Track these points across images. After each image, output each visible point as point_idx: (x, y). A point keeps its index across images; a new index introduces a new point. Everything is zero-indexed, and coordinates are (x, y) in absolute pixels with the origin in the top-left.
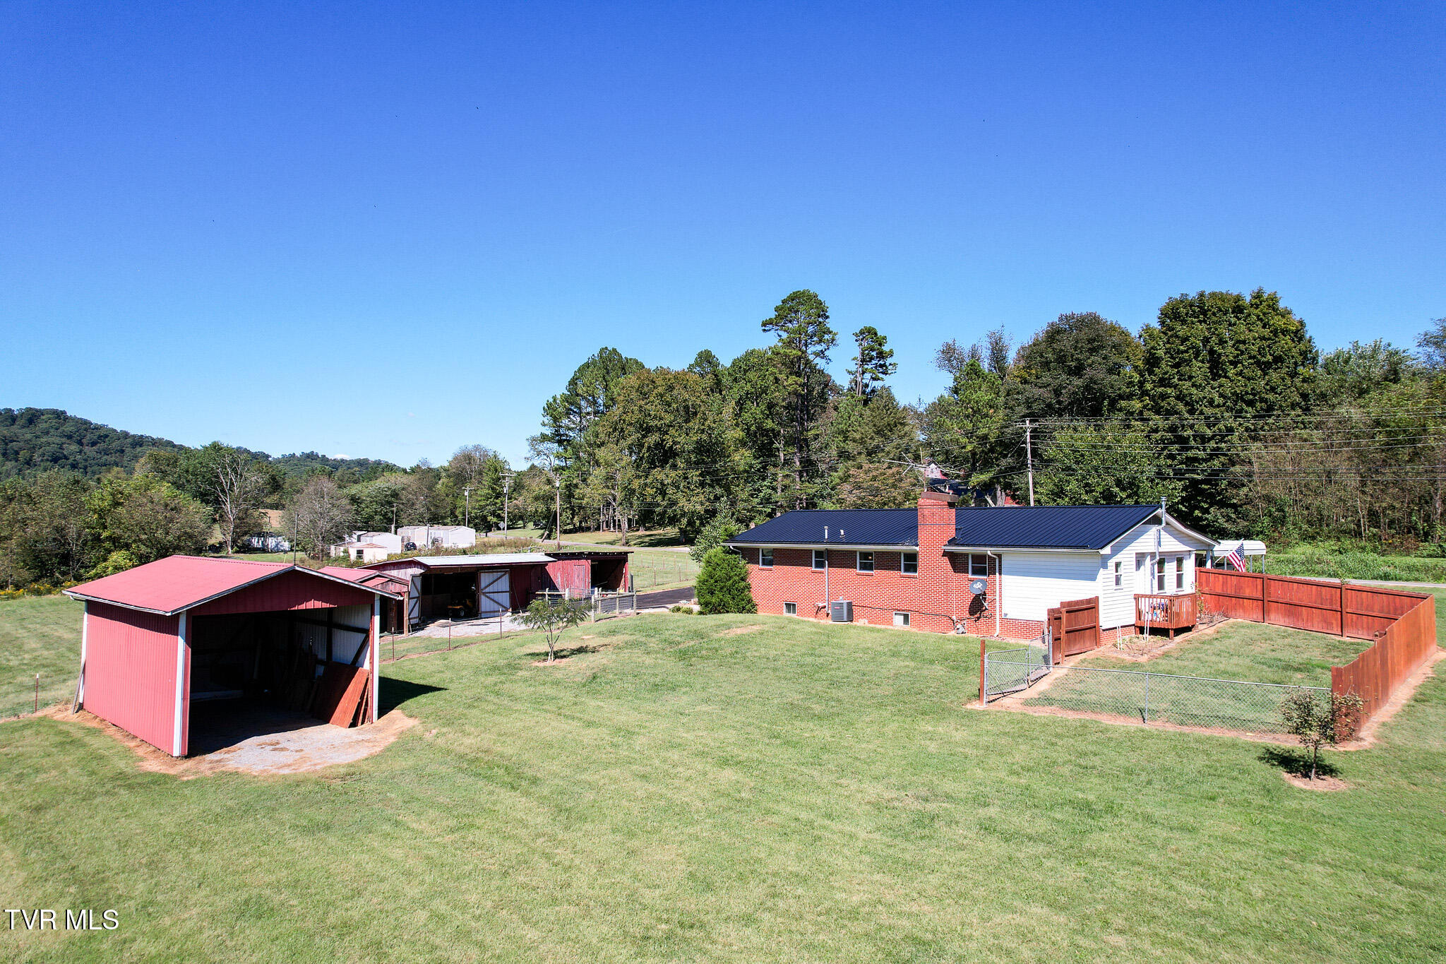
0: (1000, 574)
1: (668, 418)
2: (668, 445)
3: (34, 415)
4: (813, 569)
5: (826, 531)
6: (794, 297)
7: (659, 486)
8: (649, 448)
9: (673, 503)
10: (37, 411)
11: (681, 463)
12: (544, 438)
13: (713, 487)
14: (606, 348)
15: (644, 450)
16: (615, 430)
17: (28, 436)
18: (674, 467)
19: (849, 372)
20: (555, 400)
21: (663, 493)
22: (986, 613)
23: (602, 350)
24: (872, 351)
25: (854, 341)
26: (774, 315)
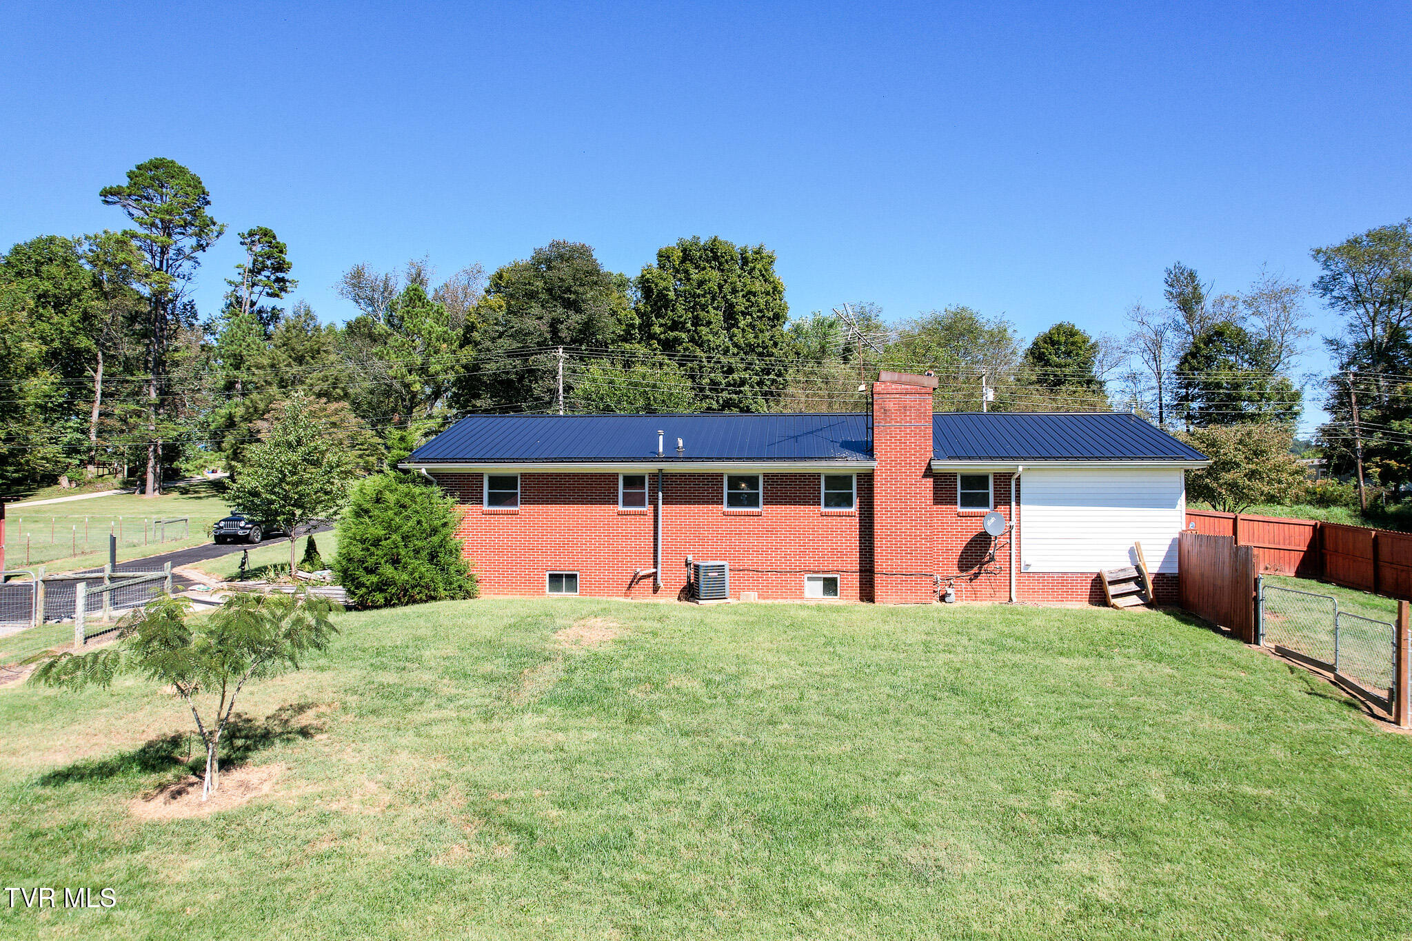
0: (1018, 503)
4: (621, 508)
5: (661, 438)
6: (157, 165)
19: (230, 283)
22: (991, 567)
24: (268, 258)
25: (242, 243)
26: (125, 182)
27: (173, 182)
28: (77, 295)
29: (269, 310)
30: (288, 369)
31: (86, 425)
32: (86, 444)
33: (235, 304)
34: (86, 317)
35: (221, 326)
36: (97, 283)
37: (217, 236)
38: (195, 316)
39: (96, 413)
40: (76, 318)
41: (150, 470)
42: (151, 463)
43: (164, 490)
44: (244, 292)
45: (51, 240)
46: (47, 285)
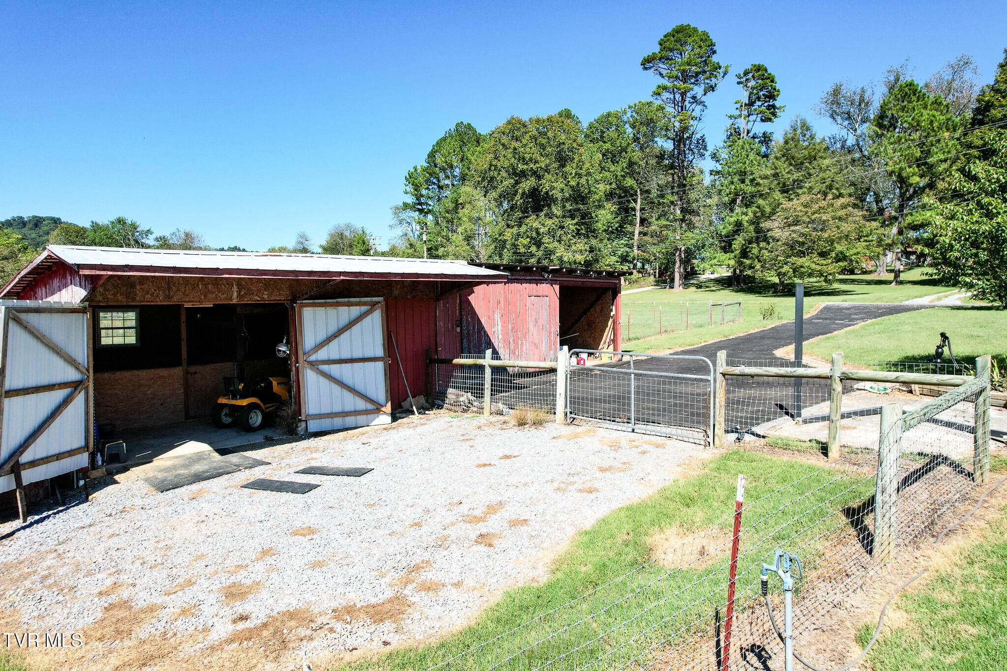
1: (543, 162)
2: (544, 190)
3: (38, 221)
6: (679, 30)
7: (534, 235)
8: (523, 193)
9: (549, 253)
10: (40, 218)
11: (557, 210)
12: (406, 206)
13: (588, 237)
14: (462, 123)
15: (518, 196)
16: (483, 179)
17: (33, 236)
18: (550, 216)
19: (730, 117)
20: (416, 170)
21: (539, 244)
23: (457, 125)
24: (761, 90)
25: (739, 83)
26: (657, 49)
27: (690, 40)
28: (624, 150)
29: (761, 135)
30: (789, 176)
31: (631, 242)
32: (632, 255)
33: (734, 134)
34: (631, 164)
35: (724, 155)
36: (636, 140)
37: (723, 77)
38: (705, 148)
39: (637, 232)
40: (625, 165)
41: (676, 270)
42: (678, 264)
43: (686, 286)
44: (742, 124)
45: (609, 115)
46: (608, 146)
